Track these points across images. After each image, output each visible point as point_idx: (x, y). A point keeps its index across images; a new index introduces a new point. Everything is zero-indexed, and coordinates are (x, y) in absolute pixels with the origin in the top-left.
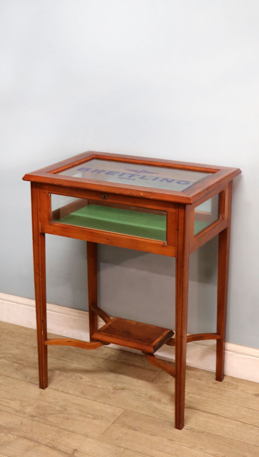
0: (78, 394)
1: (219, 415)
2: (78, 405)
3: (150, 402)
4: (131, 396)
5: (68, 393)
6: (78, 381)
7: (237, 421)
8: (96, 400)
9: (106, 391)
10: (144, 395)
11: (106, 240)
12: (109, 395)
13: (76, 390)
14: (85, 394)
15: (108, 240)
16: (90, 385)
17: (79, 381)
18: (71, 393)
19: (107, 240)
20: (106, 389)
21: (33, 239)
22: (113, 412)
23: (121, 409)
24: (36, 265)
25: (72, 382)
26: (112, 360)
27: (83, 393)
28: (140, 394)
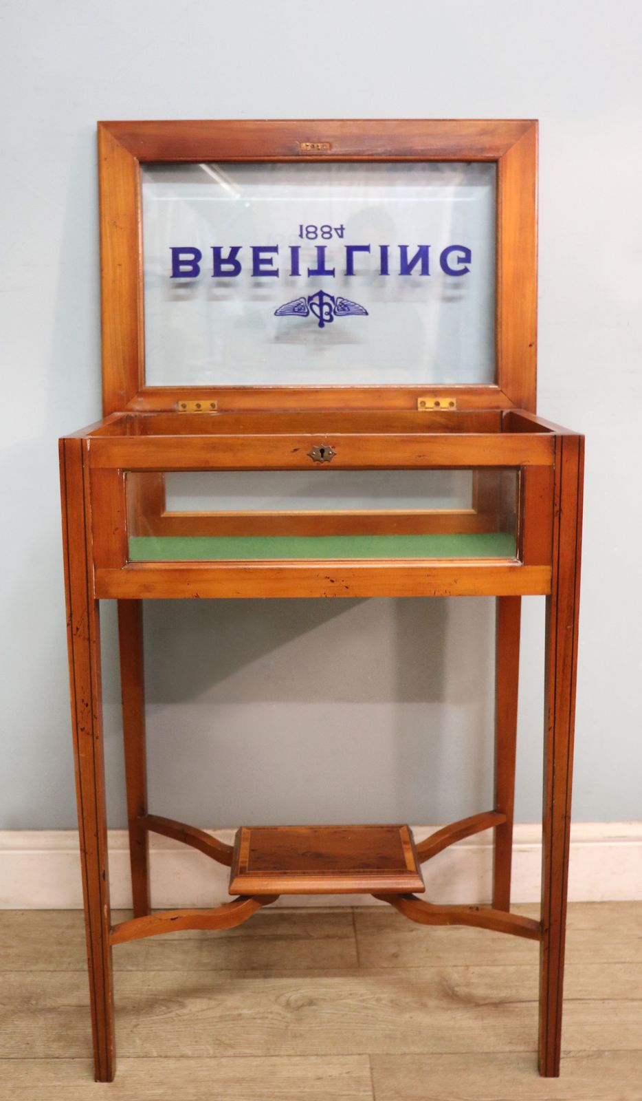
0: (211, 1052)
1: (583, 997)
2: (240, 1081)
3: (407, 1016)
4: (346, 1014)
5: (182, 1057)
6: (180, 1016)
7: (633, 1000)
8: (272, 1052)
9: (275, 1022)
10: (374, 1003)
11: (327, 583)
12: (289, 1028)
13: (196, 1042)
14: (232, 1046)
15: (333, 581)
16: (221, 1017)
17: (184, 1015)
18: (190, 1053)
19: (332, 584)
20: (270, 1016)
21: (70, 624)
22: (348, 1073)
23: (357, 1057)
24: (80, 706)
25: (167, 1023)
26: (215, 939)
27: (219, 1043)
28: (364, 1004)
